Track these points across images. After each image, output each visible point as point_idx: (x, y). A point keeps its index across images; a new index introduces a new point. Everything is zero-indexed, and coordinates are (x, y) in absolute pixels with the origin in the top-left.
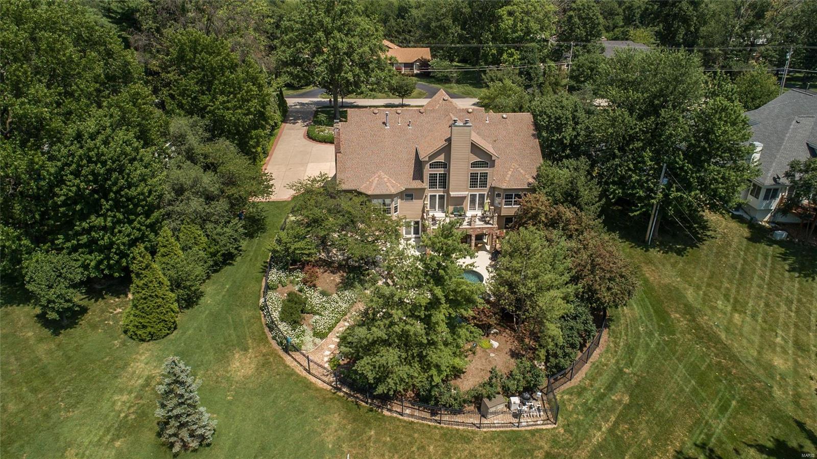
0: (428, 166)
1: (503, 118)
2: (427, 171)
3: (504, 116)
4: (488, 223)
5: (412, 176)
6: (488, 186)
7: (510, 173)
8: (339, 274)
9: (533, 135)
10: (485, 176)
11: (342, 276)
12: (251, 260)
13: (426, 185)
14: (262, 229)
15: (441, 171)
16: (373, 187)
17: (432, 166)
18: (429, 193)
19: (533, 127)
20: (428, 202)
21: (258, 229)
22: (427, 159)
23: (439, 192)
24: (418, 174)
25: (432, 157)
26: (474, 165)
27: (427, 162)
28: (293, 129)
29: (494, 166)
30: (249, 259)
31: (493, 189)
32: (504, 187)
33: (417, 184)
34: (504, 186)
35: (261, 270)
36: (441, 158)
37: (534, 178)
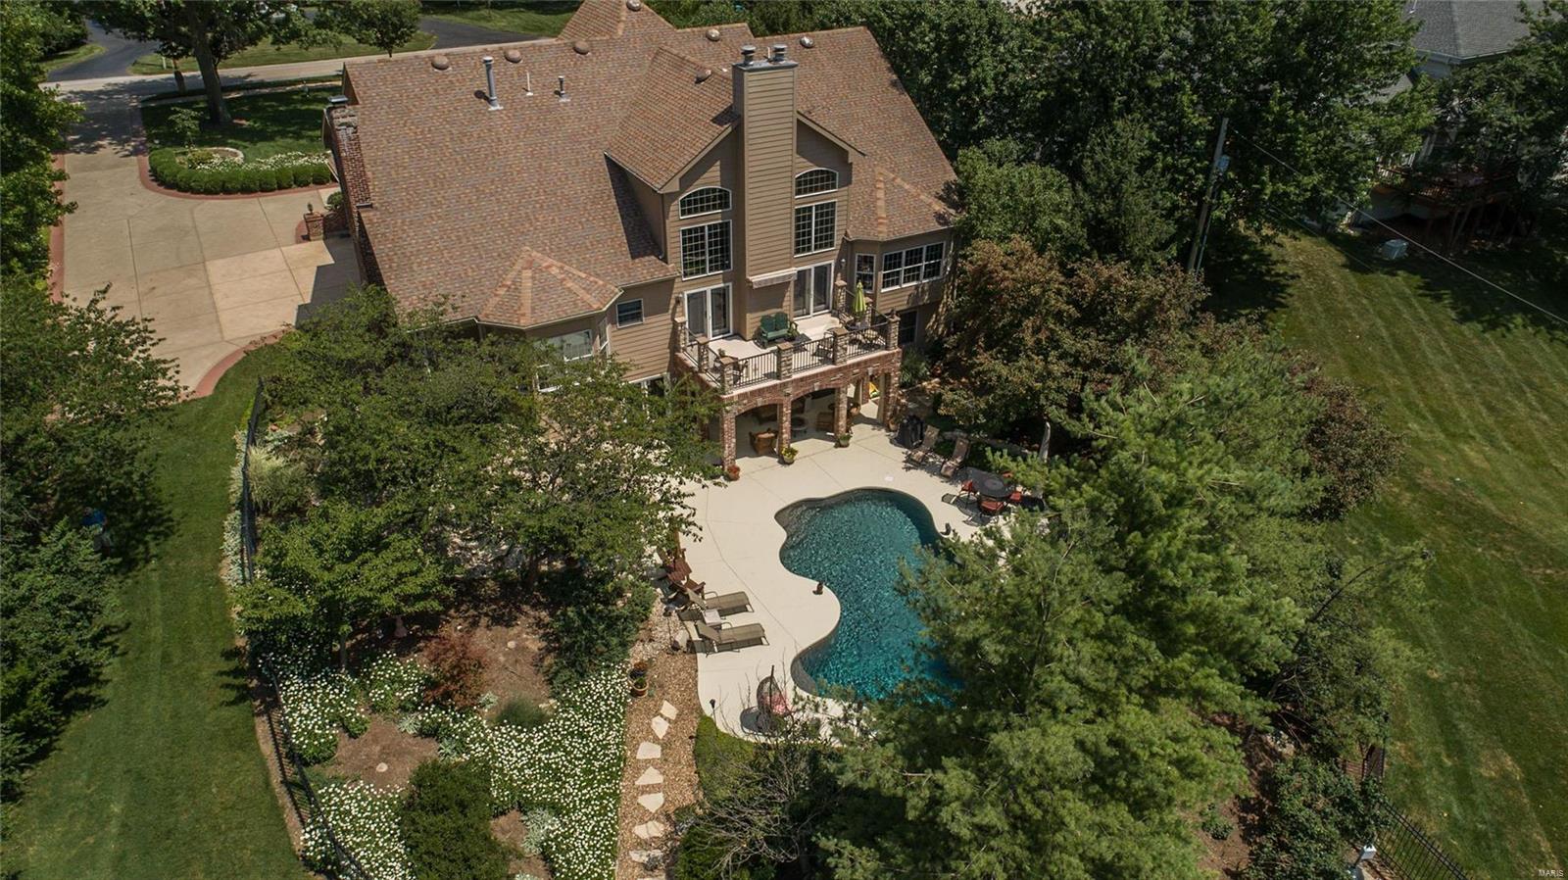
0: (675, 207)
1: (803, 44)
2: (676, 224)
3: (807, 41)
4: (870, 346)
5: (625, 248)
6: (837, 241)
7: (880, 194)
8: (522, 621)
9: (894, 84)
10: (827, 213)
11: (539, 623)
12: (166, 658)
13: (675, 265)
14: (152, 522)
15: (713, 217)
16: (527, 303)
17: (689, 206)
18: (685, 290)
19: (884, 64)
20: (682, 318)
21: (141, 526)
22: (675, 186)
23: (710, 283)
24: (645, 238)
25: (687, 180)
26: (805, 184)
27: (673, 196)
28: (94, 168)
29: (849, 182)
30: (155, 655)
31: (848, 246)
32: (883, 237)
33: (647, 270)
34: (883, 234)
35: (232, 695)
36: (712, 178)
37: (941, 198)
